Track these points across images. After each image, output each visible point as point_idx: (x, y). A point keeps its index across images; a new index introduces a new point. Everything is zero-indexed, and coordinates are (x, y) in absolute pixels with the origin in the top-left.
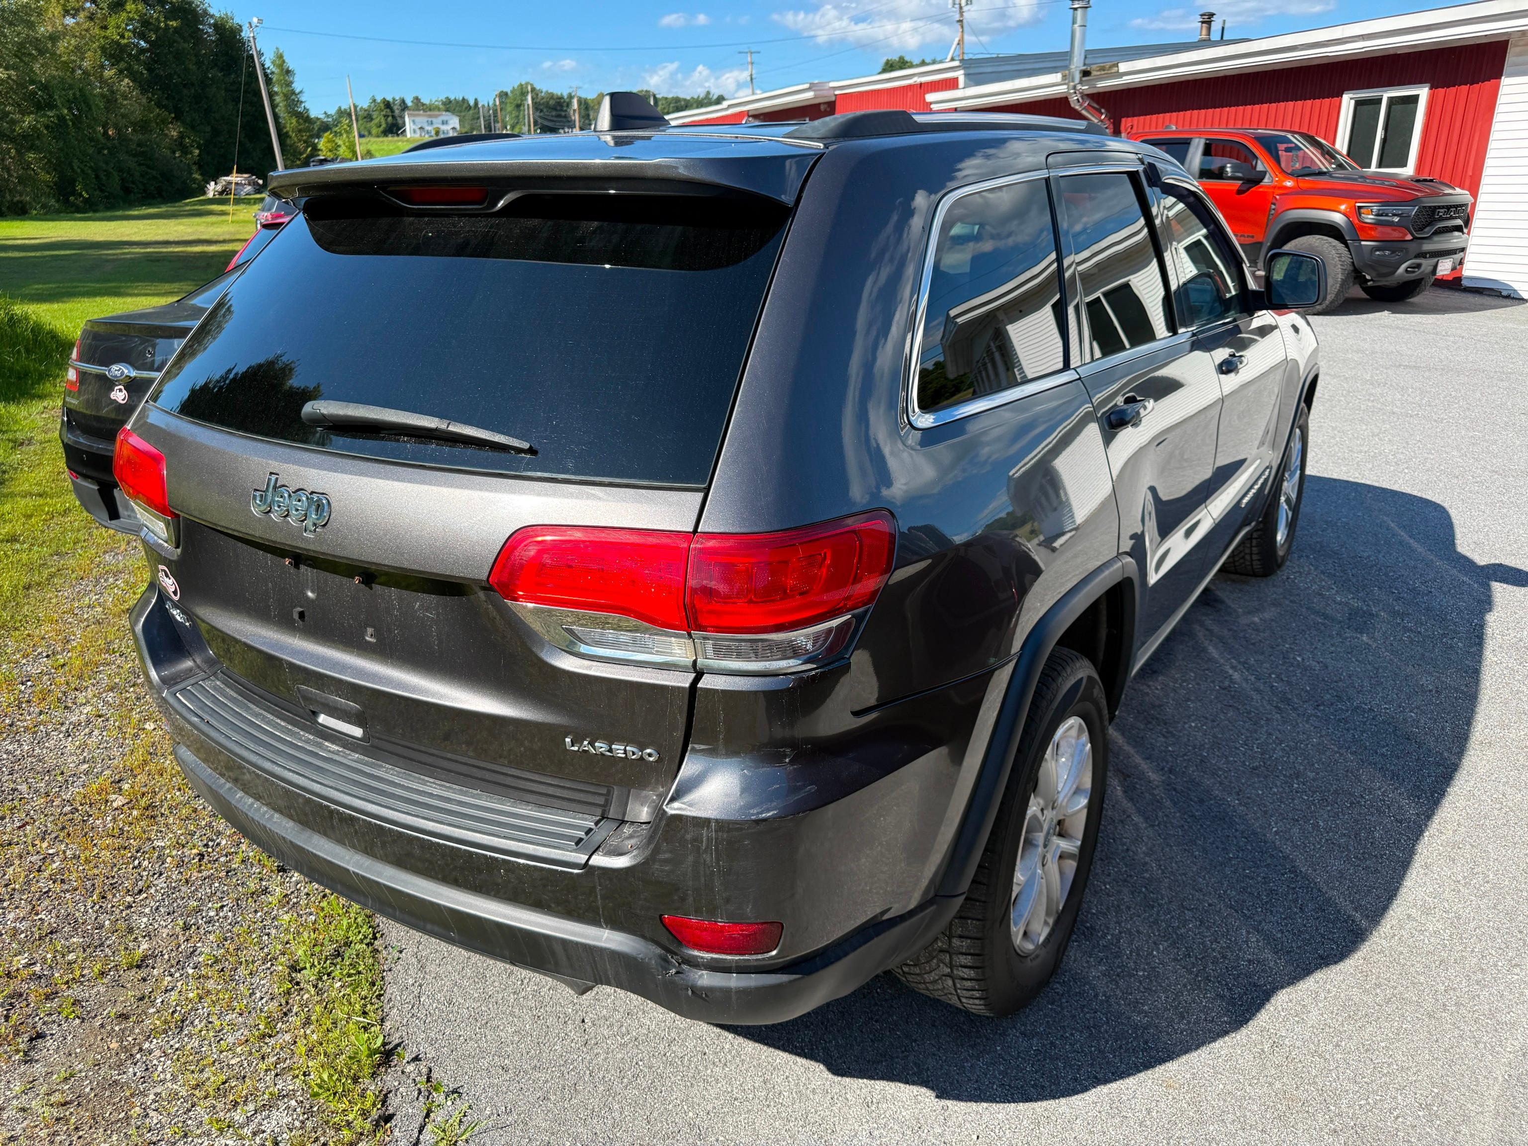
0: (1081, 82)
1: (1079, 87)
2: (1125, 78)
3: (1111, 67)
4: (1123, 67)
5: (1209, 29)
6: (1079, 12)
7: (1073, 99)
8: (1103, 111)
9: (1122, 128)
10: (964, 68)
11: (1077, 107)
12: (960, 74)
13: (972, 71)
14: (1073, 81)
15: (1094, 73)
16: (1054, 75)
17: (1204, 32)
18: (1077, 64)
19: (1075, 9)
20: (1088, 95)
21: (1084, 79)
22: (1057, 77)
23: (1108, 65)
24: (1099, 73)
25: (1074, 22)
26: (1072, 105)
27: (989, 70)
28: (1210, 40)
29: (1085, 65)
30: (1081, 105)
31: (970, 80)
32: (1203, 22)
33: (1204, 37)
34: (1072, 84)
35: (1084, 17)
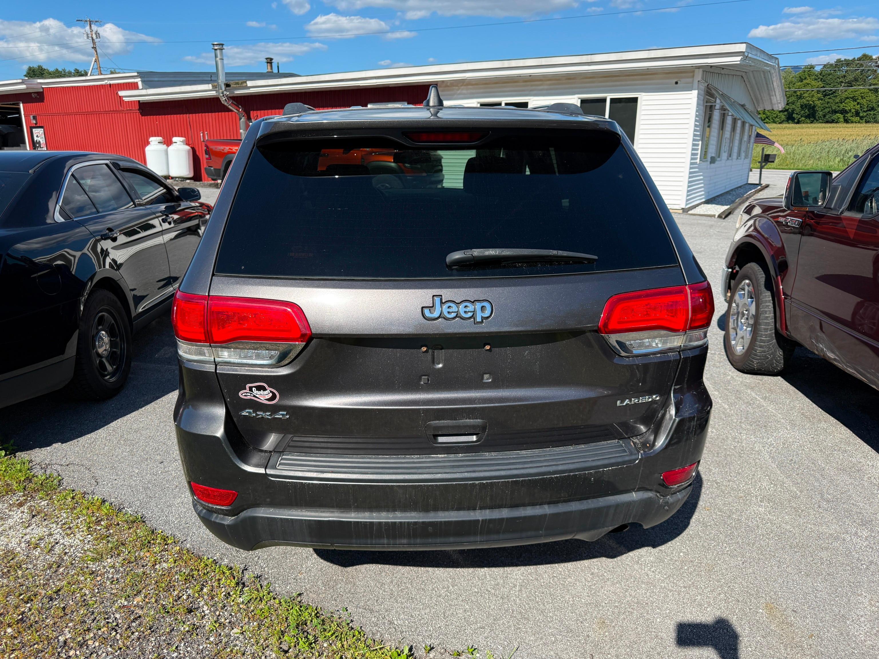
0: (226, 90)
1: (225, 93)
2: (251, 89)
3: (242, 83)
4: (249, 83)
5: (271, 66)
6: (218, 51)
7: (223, 99)
8: (240, 106)
9: (252, 117)
10: (140, 77)
11: (226, 104)
12: (138, 80)
13: (146, 79)
14: (221, 89)
15: (232, 86)
16: (207, 85)
17: (269, 68)
18: (222, 79)
19: (216, 50)
20: (230, 97)
21: (227, 88)
22: (209, 87)
23: (240, 82)
24: (235, 86)
25: (216, 57)
26: (223, 102)
27: (156, 79)
28: (272, 72)
29: (226, 80)
30: (228, 103)
31: (146, 84)
32: (268, 63)
33: (269, 70)
34: (221, 91)
35: (222, 54)
